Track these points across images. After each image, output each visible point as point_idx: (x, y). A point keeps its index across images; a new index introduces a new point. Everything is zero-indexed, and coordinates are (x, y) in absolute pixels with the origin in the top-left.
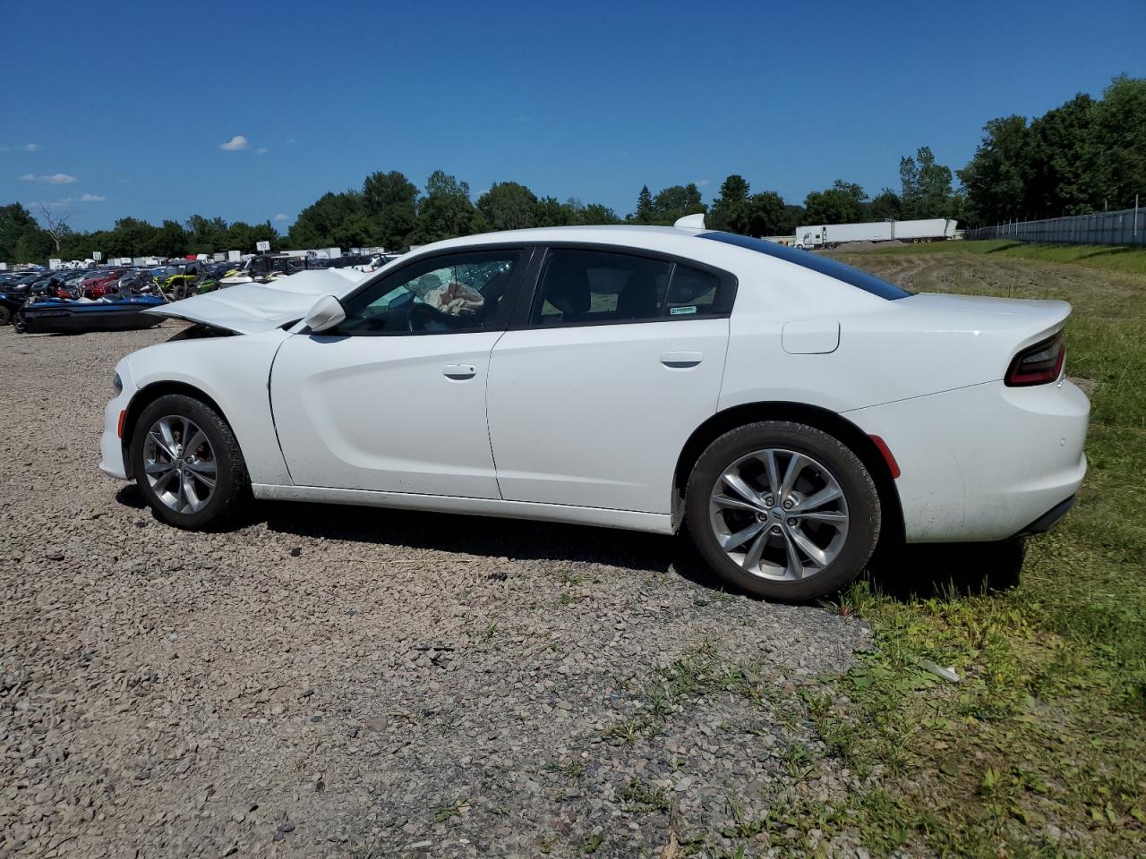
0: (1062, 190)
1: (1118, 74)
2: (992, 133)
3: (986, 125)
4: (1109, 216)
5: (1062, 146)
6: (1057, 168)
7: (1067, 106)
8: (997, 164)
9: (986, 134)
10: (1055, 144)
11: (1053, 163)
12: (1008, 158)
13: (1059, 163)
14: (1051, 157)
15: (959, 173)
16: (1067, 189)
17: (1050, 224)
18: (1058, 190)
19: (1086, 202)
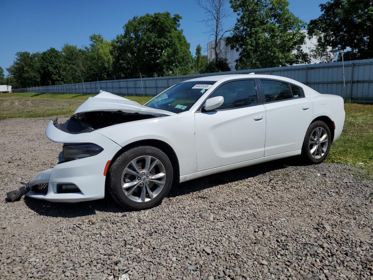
0: (53, 77)
1: (66, 44)
2: (19, 56)
3: (16, 54)
4: (73, 85)
5: (50, 63)
6: (50, 70)
7: (48, 51)
8: (23, 67)
9: (17, 57)
10: (48, 62)
11: (49, 68)
12: (27, 66)
13: (50, 68)
14: (48, 66)
15: (8, 70)
16: (54, 76)
17: (50, 87)
18: (52, 77)
19: (61, 81)
